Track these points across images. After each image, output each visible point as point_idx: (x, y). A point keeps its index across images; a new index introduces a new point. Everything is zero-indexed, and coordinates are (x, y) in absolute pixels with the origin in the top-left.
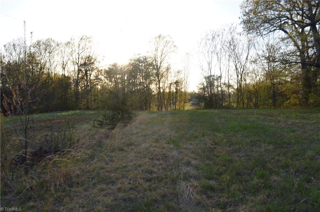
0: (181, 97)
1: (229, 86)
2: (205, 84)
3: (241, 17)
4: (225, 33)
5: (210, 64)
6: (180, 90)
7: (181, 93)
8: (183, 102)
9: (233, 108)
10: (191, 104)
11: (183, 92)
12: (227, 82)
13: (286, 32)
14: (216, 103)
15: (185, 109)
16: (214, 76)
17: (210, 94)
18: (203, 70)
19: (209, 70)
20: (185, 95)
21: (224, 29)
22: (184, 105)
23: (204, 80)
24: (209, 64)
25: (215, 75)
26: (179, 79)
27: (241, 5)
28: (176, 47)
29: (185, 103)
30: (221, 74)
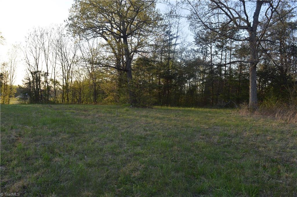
0: (6, 91)
1: (55, 82)
2: (31, 79)
3: (66, 20)
4: (54, 32)
5: (38, 60)
6: (5, 84)
7: (5, 87)
8: (7, 97)
9: (58, 103)
10: (18, 99)
11: (8, 85)
12: (53, 78)
13: (106, 39)
14: (42, 98)
15: (10, 104)
16: (40, 72)
17: (36, 89)
18: (29, 65)
19: (36, 66)
20: (11, 89)
21: (53, 28)
22: (9, 100)
23: (30, 75)
24: (36, 59)
25: (42, 71)
26: (4, 72)
27: (70, 9)
28: (3, 38)
29: (10, 97)
30: (48, 71)
